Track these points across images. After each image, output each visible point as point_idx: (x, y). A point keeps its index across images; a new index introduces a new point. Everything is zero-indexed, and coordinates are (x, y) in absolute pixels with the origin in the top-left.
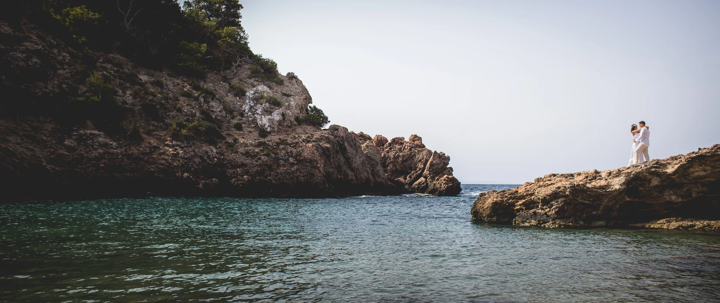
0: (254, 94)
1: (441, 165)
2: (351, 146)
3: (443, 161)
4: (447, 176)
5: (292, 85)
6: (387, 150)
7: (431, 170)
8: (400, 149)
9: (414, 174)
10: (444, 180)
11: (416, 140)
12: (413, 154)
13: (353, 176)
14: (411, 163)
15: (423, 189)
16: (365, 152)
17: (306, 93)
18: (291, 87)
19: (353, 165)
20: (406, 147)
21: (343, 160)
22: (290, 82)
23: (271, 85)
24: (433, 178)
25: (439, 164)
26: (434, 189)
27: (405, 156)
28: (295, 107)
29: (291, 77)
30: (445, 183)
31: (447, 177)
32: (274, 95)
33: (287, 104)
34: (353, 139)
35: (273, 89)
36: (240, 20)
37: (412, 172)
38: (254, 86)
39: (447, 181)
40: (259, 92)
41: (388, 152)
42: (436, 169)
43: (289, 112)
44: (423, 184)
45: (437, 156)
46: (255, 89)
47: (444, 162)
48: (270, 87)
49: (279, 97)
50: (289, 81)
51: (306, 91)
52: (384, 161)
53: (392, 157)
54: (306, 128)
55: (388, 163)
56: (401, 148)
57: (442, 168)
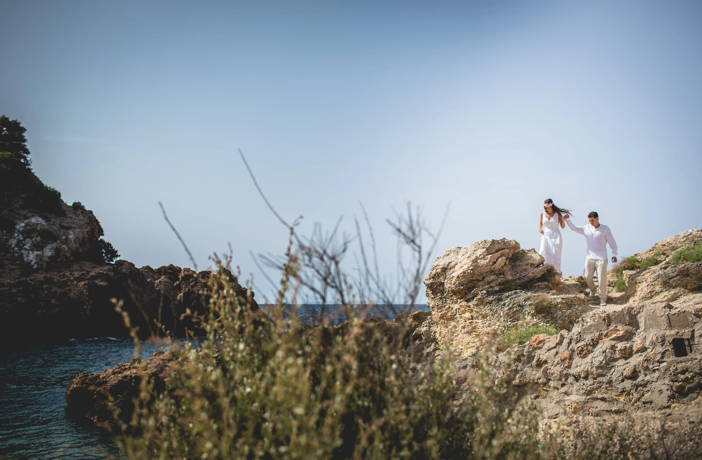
0: (25, 226)
5: (76, 216)
6: (192, 284)
8: (206, 284)
16: (157, 289)
17: (96, 224)
18: (75, 219)
22: (74, 213)
23: (49, 217)
28: (75, 240)
29: (77, 206)
32: (50, 227)
33: (64, 238)
35: (51, 221)
36: (25, 144)
38: (26, 218)
40: (31, 224)
41: (193, 287)
43: (64, 246)
46: (27, 221)
48: (47, 219)
49: (56, 230)
50: (74, 211)
51: (95, 222)
54: (83, 264)
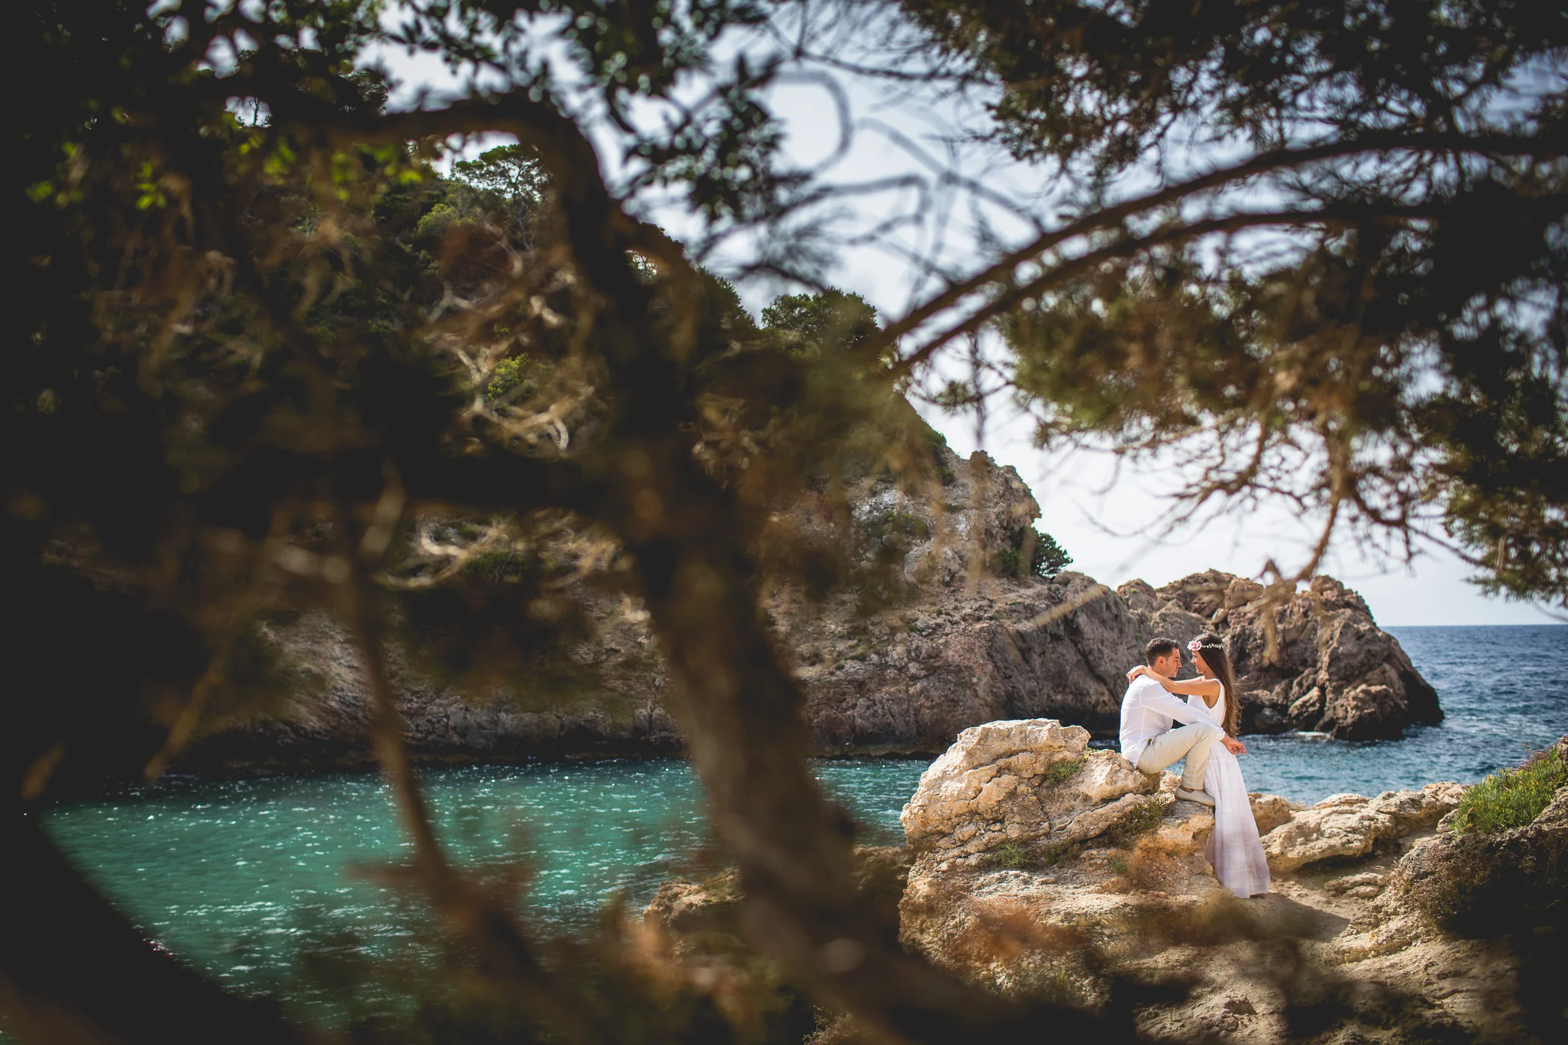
0: (870, 512)
1: (1361, 657)
2: (1103, 622)
3: (1366, 647)
4: (1363, 687)
5: (980, 481)
7: (1333, 669)
8: (1282, 614)
9: (1308, 676)
10: (1354, 698)
11: (1327, 589)
12: (1310, 625)
13: (1103, 694)
14: (1306, 649)
15: (1309, 720)
17: (1021, 494)
18: (974, 488)
19: (1102, 668)
20: (1296, 609)
21: (1071, 656)
22: (975, 475)
23: (918, 487)
24: (1338, 691)
25: (1354, 656)
26: (1332, 719)
27: (1289, 630)
29: (980, 461)
30: (1356, 707)
31: (1363, 691)
32: (918, 511)
34: (1111, 604)
37: (1306, 672)
38: (874, 494)
39: (1361, 700)
42: (1345, 667)
44: (1313, 705)
45: (1349, 635)
46: (876, 500)
47: (1369, 651)
48: (913, 494)
49: (931, 514)
50: (974, 471)
52: (1242, 643)
53: (1259, 634)
55: (1251, 650)
56: (1285, 611)
57: (1363, 664)
